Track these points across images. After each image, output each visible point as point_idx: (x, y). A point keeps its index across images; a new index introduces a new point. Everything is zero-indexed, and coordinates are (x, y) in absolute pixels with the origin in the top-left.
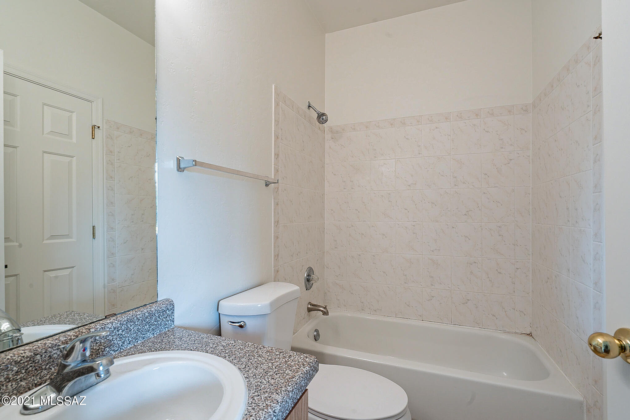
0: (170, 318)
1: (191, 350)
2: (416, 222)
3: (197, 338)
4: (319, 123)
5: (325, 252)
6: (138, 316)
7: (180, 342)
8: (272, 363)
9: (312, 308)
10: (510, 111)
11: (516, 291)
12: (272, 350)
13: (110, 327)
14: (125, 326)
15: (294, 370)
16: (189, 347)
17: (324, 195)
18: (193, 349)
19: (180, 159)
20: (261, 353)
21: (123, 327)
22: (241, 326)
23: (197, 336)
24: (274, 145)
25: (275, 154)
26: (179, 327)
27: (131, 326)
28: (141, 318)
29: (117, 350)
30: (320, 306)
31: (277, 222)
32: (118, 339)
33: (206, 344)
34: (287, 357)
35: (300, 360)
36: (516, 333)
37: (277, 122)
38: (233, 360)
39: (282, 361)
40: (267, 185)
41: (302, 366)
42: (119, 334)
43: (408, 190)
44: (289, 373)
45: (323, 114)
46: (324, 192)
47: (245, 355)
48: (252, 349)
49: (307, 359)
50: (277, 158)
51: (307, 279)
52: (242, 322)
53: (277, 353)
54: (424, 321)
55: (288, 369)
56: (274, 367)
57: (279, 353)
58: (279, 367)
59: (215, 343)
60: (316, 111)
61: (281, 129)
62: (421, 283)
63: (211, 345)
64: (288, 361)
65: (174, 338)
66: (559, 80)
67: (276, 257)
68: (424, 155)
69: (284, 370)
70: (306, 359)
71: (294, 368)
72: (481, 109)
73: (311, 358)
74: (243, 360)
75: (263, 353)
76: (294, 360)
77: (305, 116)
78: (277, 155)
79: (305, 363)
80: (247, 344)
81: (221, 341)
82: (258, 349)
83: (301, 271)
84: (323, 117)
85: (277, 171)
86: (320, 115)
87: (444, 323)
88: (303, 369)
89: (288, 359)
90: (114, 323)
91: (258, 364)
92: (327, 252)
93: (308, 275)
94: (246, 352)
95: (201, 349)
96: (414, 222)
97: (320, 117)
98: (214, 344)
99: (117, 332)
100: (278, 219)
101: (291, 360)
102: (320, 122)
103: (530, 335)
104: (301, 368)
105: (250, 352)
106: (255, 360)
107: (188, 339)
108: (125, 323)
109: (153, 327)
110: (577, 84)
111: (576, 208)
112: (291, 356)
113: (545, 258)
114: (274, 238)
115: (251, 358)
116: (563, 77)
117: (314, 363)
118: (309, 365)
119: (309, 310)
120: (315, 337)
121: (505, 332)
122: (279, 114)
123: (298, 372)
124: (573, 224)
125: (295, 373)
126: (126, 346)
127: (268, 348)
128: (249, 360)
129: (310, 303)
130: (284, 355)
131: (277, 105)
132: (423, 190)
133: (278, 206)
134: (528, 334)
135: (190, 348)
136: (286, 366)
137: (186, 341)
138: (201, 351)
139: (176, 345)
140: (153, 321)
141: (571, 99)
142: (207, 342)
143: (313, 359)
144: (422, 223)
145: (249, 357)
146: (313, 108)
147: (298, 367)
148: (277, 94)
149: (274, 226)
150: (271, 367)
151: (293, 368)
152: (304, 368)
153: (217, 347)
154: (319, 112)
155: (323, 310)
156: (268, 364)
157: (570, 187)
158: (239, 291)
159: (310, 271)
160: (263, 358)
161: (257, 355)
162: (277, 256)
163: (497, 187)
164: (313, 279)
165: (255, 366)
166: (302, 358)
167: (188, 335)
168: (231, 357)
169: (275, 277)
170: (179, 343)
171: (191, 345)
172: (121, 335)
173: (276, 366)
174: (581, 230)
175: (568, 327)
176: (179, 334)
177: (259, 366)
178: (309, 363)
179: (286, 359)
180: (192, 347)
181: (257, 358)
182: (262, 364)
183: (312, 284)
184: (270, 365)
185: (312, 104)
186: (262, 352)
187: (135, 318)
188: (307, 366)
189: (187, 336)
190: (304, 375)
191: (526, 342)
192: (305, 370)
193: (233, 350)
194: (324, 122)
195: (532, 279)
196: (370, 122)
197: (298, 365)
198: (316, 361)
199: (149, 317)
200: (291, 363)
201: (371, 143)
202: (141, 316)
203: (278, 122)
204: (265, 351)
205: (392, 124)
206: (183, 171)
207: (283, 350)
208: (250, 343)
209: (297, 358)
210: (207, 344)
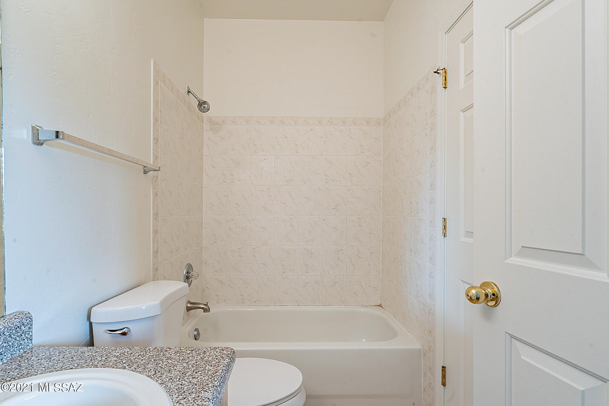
0: (26, 335)
1: (72, 369)
2: (293, 215)
3: (74, 354)
4: (200, 111)
5: (203, 247)
7: (50, 363)
8: (187, 363)
9: (191, 307)
10: (368, 123)
11: (371, 272)
12: (181, 349)
15: (215, 364)
16: (66, 366)
17: (203, 187)
18: (74, 367)
19: (38, 129)
20: (169, 356)
22: (124, 334)
23: (73, 351)
24: (154, 128)
25: (154, 138)
26: (40, 346)
30: (199, 304)
31: (156, 215)
33: (91, 358)
34: (201, 353)
35: (217, 354)
36: (371, 306)
37: (156, 102)
38: (135, 368)
39: (197, 359)
40: (145, 172)
41: (221, 359)
43: (286, 185)
44: (210, 369)
45: (205, 103)
46: (203, 185)
47: (149, 361)
48: (155, 353)
49: (225, 352)
50: (156, 144)
51: (187, 276)
52: (126, 329)
53: (189, 352)
54: (299, 306)
55: (207, 365)
56: (190, 366)
57: (190, 351)
58: (196, 365)
59: (104, 355)
60: (196, 98)
61: (161, 112)
62: (298, 272)
63: (99, 359)
64: (204, 357)
65: (39, 359)
66: (405, 102)
67: (155, 254)
68: (300, 154)
69: (203, 367)
70: (223, 352)
71: (214, 362)
72: (347, 117)
73: (228, 350)
74: (149, 366)
75: (172, 355)
76: (210, 355)
77: (184, 101)
78: (156, 140)
79: (223, 356)
80: (148, 349)
81: (110, 351)
82: (163, 352)
83: (180, 268)
84: (205, 105)
85: (157, 158)
86: (201, 102)
87: (316, 305)
88: (224, 362)
89: (203, 355)
91: (170, 367)
92: (206, 247)
93: (187, 272)
94: (150, 358)
95: (85, 365)
96: (291, 215)
97: (202, 105)
98: (102, 356)
100: (157, 211)
101: (206, 355)
102: (202, 110)
103: (380, 306)
104: (221, 361)
105: (154, 356)
106: (165, 363)
107: (60, 357)
110: (419, 106)
111: (417, 202)
112: (205, 352)
113: (393, 243)
114: (153, 232)
115: (158, 363)
116: (408, 99)
117: (232, 354)
118: (228, 357)
119: (189, 309)
120: (195, 336)
121: (363, 306)
122: (158, 94)
123: (219, 366)
124: (415, 214)
125: (216, 368)
127: (175, 349)
128: (157, 365)
129: (189, 302)
130: (198, 352)
131: (156, 83)
132: (299, 186)
133: (157, 196)
134: (378, 305)
135: (69, 367)
136: (204, 362)
137: (59, 360)
138: (87, 367)
139: (44, 367)
141: (414, 118)
142: (92, 356)
143: (230, 351)
144: (298, 216)
145: (156, 362)
146: (193, 94)
147: (218, 361)
148: (156, 71)
149: (153, 219)
150: (188, 367)
151: (212, 363)
152: (224, 360)
153: (108, 359)
154: (200, 100)
155: (204, 308)
156: (182, 365)
157: (412, 186)
158: (113, 295)
159: (190, 267)
160: (173, 360)
161: (165, 358)
162: (156, 252)
163: (358, 185)
164: (192, 276)
165: (168, 369)
166: (219, 352)
167: (60, 353)
168: (133, 366)
169: (154, 276)
170: (48, 364)
171: (69, 363)
173: (192, 365)
174: (420, 218)
175: (410, 294)
176: (44, 354)
177: (172, 368)
178: (228, 355)
179: (201, 356)
180: (71, 365)
181: (167, 361)
182: (175, 366)
183: (191, 282)
184: (185, 365)
185: (192, 90)
186: (170, 354)
188: (227, 358)
189: (58, 354)
190: (226, 367)
191: (377, 311)
192: (225, 362)
193: (132, 358)
194: (205, 111)
195: (382, 261)
196: (251, 117)
197: (217, 359)
198: (233, 352)
200: (208, 358)
201: (252, 138)
203: (158, 102)
204: (173, 353)
205: (272, 122)
206: (42, 144)
207: (194, 348)
208: (151, 348)
209: (212, 352)
210: (93, 358)
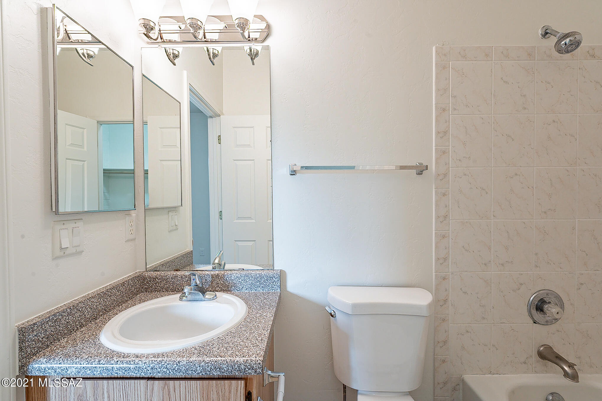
0: (276, 284)
6: (252, 275)
13: (234, 275)
14: (243, 278)
21: (242, 278)
26: (291, 294)
27: (247, 279)
28: (254, 277)
29: (239, 291)
30: (563, 359)
32: (239, 284)
42: (239, 282)
67: (441, 260)
90: (237, 274)
93: (541, 302)
99: (238, 280)
108: (243, 276)
109: (262, 285)
126: (244, 291)
140: (262, 282)
155: (565, 369)
159: (548, 297)
164: (548, 310)
172: (241, 282)
187: (250, 275)
199: (260, 278)
202: (254, 275)
